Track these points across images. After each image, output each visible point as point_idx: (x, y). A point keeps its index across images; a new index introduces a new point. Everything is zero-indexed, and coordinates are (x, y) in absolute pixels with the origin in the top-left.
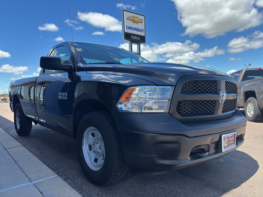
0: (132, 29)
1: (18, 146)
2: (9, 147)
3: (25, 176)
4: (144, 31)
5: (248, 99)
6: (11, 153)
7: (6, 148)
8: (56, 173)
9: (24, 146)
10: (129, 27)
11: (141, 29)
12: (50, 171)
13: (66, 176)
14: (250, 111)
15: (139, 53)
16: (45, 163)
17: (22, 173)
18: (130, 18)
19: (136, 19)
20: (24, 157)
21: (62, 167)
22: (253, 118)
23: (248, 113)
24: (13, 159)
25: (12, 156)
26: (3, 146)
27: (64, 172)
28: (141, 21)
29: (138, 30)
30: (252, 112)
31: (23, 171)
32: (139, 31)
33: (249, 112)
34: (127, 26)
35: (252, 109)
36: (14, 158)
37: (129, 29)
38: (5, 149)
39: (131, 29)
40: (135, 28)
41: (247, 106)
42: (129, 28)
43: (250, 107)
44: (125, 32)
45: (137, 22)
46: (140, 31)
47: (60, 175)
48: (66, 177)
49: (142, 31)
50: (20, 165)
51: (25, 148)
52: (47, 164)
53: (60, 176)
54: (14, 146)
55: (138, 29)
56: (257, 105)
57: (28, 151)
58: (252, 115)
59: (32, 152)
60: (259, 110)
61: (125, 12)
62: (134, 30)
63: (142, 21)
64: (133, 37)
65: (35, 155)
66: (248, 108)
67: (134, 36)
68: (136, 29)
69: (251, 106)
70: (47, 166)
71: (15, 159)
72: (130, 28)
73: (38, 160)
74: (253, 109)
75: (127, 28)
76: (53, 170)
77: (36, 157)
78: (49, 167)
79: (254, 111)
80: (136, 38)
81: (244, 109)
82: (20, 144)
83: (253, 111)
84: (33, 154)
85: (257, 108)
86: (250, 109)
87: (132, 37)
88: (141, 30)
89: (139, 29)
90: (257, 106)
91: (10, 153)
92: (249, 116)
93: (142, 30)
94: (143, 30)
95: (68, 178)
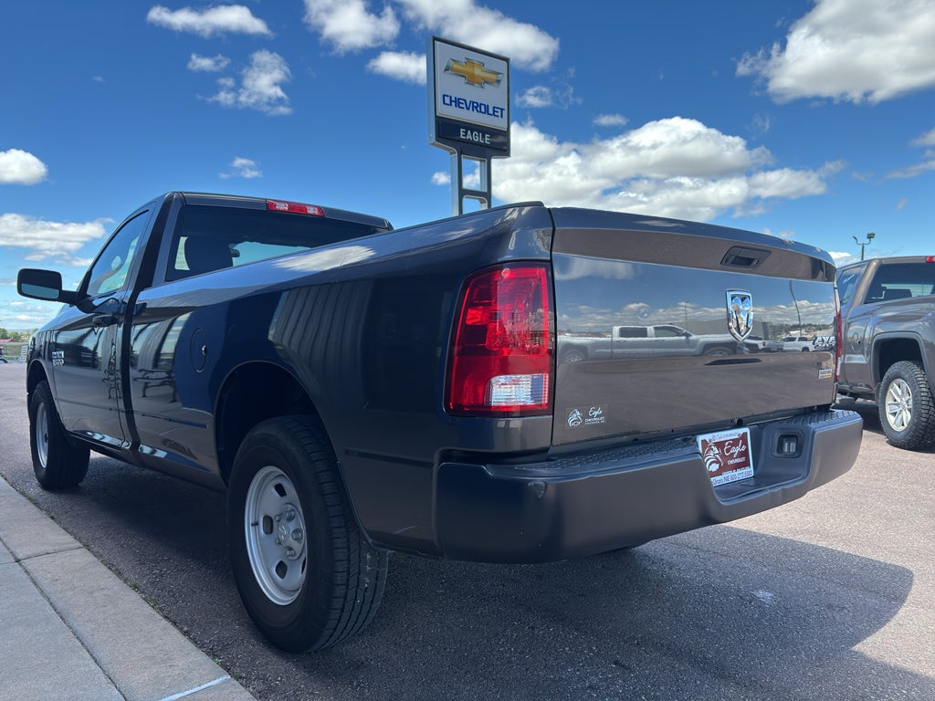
0: (464, 106)
1: (63, 547)
2: (30, 553)
3: (104, 679)
4: (505, 113)
5: (892, 367)
6: (39, 578)
7: (20, 557)
8: (223, 665)
9: (87, 546)
10: (453, 99)
11: (494, 108)
12: (200, 657)
13: (265, 680)
14: (898, 411)
15: (486, 191)
16: (175, 623)
17: (94, 666)
18: (456, 66)
19: (477, 72)
20: (92, 593)
21: (242, 640)
22: (908, 438)
23: (891, 419)
24: (51, 604)
25: (47, 590)
26: (8, 549)
27: (254, 660)
28: (494, 77)
29: (483, 110)
30: (907, 416)
31: (93, 658)
32: (487, 111)
33: (895, 414)
34: (444, 96)
35: (907, 402)
36: (54, 599)
37: (453, 104)
38: (18, 561)
39: (461, 105)
40: (473, 103)
41: (888, 394)
42: (451, 101)
43: (898, 396)
44: (436, 116)
45: (483, 82)
46: (491, 112)
47: (240, 678)
48: (263, 687)
49: (499, 114)
50: (81, 630)
51: (90, 558)
52: (186, 629)
53: (238, 678)
54: (50, 549)
55: (483, 107)
56: (924, 390)
57: (104, 569)
58: (906, 425)
59: (119, 573)
60: (932, 409)
61: (437, 43)
62: (468, 109)
63: (501, 76)
64: (466, 133)
65: (135, 587)
66: (889, 401)
67: (469, 132)
68: (476, 106)
69: (903, 393)
70: (185, 633)
71: (59, 605)
72: (455, 102)
73: (148, 609)
74: (911, 402)
75: (444, 103)
76: (208, 654)
77: (139, 597)
78: (195, 642)
79: (915, 411)
80: (477, 138)
81: (874, 402)
82: (68, 538)
83: (910, 410)
84: (126, 581)
85: (923, 403)
86: (898, 405)
87: (462, 133)
88: (494, 111)
89: (487, 108)
90: (926, 394)
91: (38, 576)
92: (894, 427)
93: (499, 111)
94: (502, 110)
95: (271, 690)
